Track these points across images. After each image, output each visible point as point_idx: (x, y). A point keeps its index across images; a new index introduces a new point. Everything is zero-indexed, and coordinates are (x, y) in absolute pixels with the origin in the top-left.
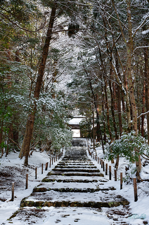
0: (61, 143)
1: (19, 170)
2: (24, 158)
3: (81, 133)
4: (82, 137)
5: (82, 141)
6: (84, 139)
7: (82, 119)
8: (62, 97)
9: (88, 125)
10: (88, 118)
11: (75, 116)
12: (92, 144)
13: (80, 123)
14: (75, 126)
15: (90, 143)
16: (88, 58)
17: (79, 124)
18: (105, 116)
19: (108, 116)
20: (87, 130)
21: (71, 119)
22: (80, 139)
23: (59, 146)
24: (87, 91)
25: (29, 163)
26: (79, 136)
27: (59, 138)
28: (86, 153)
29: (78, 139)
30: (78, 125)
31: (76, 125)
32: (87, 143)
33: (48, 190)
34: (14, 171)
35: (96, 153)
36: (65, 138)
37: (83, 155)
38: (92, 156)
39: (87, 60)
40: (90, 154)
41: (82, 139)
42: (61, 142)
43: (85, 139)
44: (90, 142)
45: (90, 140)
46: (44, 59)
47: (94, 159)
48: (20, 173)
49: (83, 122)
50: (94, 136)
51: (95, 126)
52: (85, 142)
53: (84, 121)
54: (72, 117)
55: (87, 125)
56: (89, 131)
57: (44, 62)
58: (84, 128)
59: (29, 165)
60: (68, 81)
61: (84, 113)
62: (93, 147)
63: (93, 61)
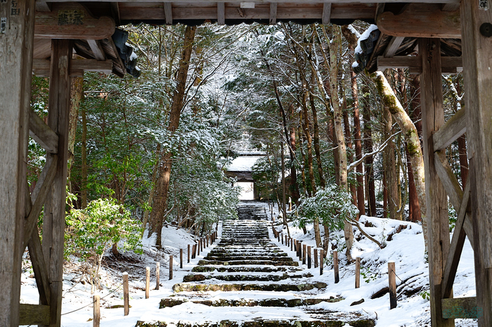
0: (216, 211)
1: (150, 255)
2: (154, 235)
3: (256, 190)
4: (257, 199)
5: (257, 209)
6: (263, 204)
7: (259, 157)
8: (213, 110)
9: (271, 173)
10: (270, 157)
11: (241, 153)
12: (281, 215)
13: (252, 168)
14: (241, 174)
15: (277, 213)
16: (269, 36)
17: (250, 170)
18: (303, 155)
19: (310, 155)
20: (268, 184)
21: (232, 158)
22: (253, 204)
23: (212, 215)
24: (269, 99)
25: (164, 246)
26: (251, 196)
27: (213, 201)
28: (268, 233)
29: (248, 204)
30: (249, 172)
31: (244, 172)
32: (269, 214)
33: (208, 279)
34: (143, 256)
35: (288, 232)
36: (224, 201)
37: (262, 237)
38: (281, 239)
39: (268, 40)
40: (276, 235)
41: (257, 204)
42: (216, 208)
43: (266, 204)
44: (275, 210)
45: (276, 205)
46: (188, 52)
47: (284, 244)
48: (153, 259)
49: (259, 165)
50: (284, 195)
51: (286, 175)
52: (265, 210)
53: (263, 164)
54: (235, 155)
55: (269, 171)
56: (273, 187)
57: (187, 58)
58: (264, 179)
59: (163, 249)
60: (227, 77)
61: (263, 145)
62: (282, 220)
63: (279, 42)
